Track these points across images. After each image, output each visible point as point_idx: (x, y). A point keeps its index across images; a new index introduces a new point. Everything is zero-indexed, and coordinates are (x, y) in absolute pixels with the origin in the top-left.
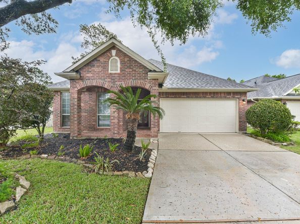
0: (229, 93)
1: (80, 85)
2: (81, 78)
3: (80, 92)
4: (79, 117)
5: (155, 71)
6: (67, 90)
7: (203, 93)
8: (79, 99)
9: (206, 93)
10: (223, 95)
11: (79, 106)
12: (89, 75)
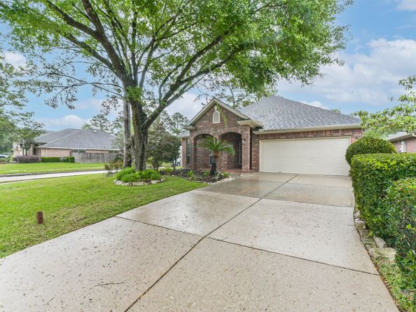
0: (337, 131)
1: (195, 134)
2: (196, 130)
3: (196, 139)
4: (195, 157)
5: (244, 119)
6: (189, 137)
7: (304, 132)
8: (195, 144)
9: (308, 132)
10: (328, 133)
11: (195, 149)
12: (201, 126)
